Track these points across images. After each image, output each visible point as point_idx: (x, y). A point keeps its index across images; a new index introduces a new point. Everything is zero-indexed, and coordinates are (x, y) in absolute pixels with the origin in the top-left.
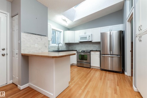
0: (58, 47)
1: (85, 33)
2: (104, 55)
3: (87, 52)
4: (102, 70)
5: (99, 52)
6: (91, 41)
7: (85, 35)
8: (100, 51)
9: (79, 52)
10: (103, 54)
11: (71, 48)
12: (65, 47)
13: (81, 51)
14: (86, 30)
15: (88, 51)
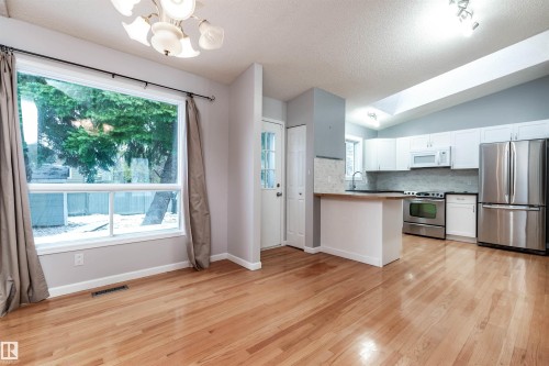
0: (353, 181)
1: (430, 145)
2: (490, 204)
3: (435, 196)
4: (482, 245)
5: (475, 197)
6: (449, 167)
7: (430, 149)
8: (477, 194)
10: (484, 203)
11: (380, 186)
12: (366, 182)
13: (416, 192)
14: (432, 135)
15: (438, 195)
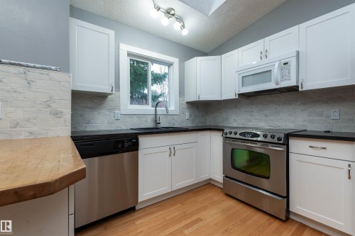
0: (156, 115)
1: (264, 55)
3: (269, 139)
6: (295, 88)
7: (265, 61)
9: (233, 136)
12: (187, 117)
13: (239, 132)
15: (273, 137)
